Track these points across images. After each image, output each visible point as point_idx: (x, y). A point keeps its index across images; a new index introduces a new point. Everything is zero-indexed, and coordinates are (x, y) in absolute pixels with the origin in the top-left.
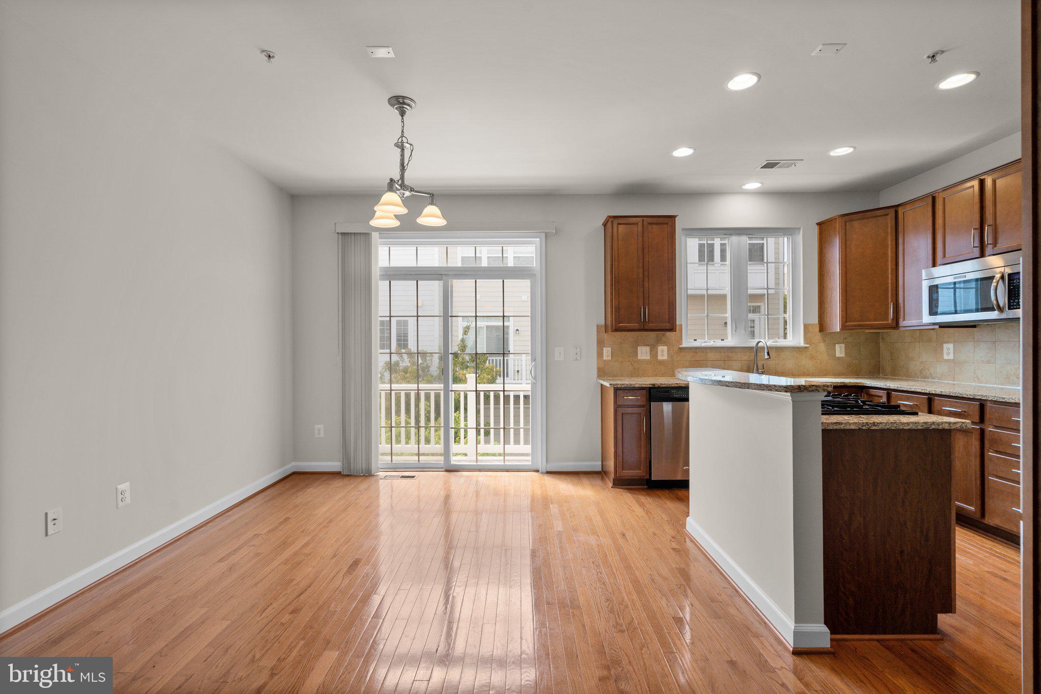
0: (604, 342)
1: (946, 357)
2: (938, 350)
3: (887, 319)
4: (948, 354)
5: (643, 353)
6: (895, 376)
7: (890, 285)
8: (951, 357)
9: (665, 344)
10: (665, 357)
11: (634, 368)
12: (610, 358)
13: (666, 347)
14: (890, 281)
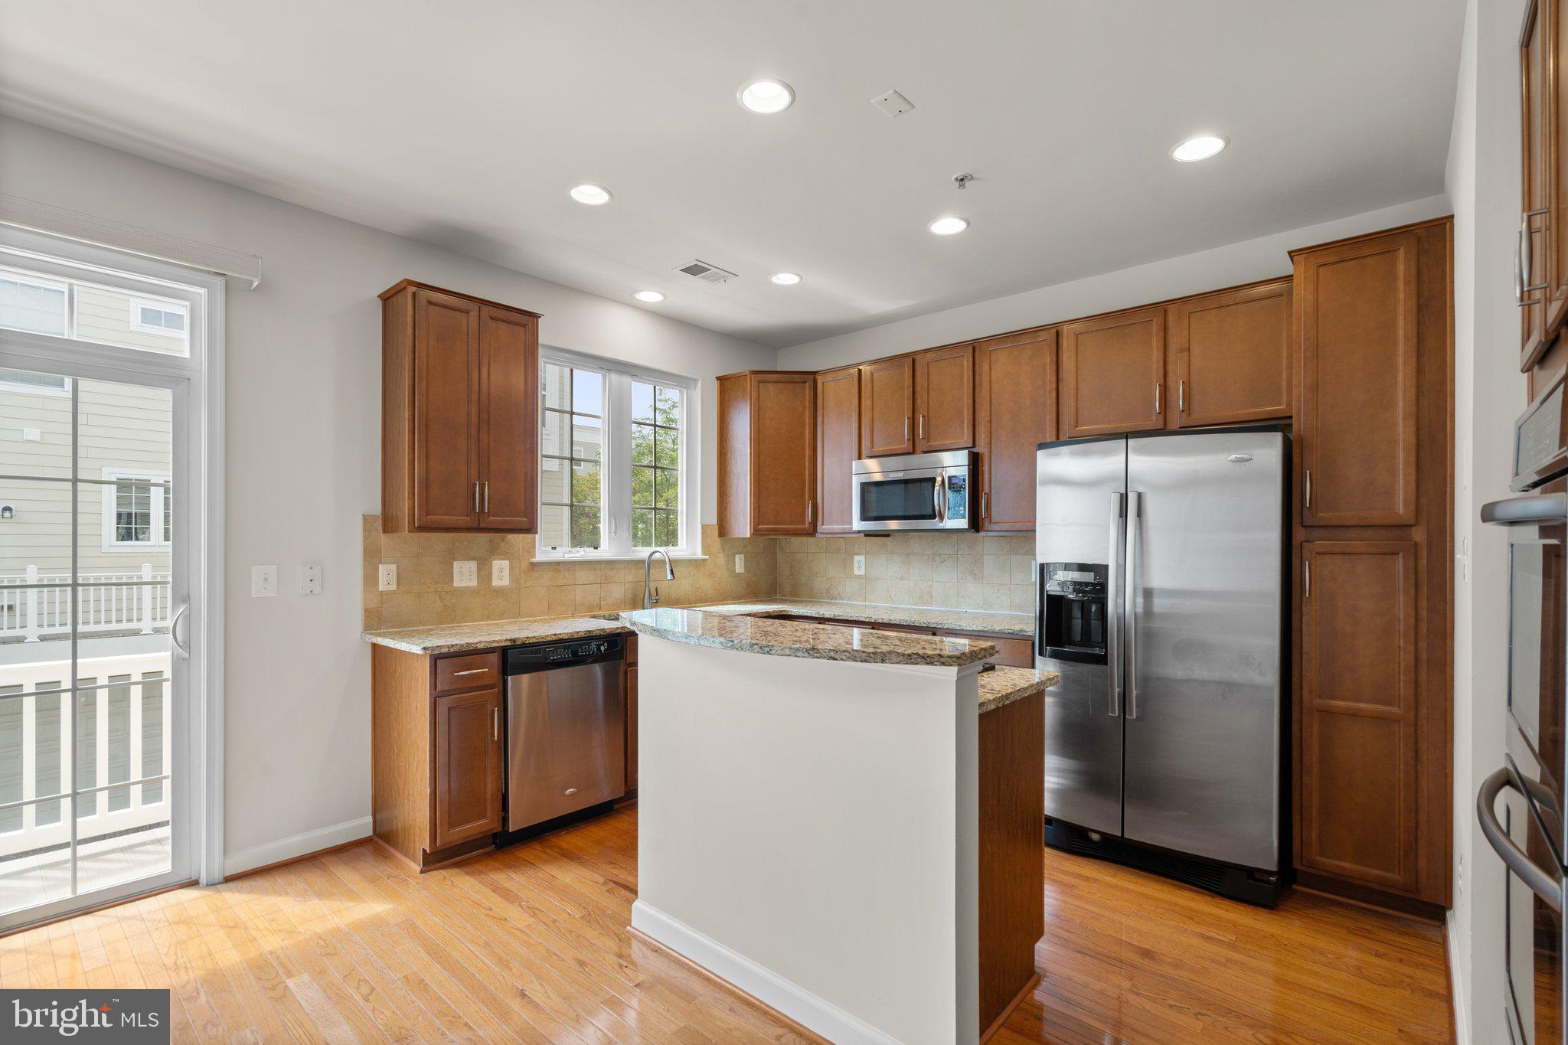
0: (381, 551)
1: (856, 572)
2: (847, 564)
3: (803, 522)
4: (859, 568)
5: (464, 575)
6: (796, 596)
7: (807, 477)
8: (862, 572)
9: (505, 555)
10: (505, 582)
11: (445, 606)
12: (394, 587)
13: (507, 562)
14: (807, 472)
